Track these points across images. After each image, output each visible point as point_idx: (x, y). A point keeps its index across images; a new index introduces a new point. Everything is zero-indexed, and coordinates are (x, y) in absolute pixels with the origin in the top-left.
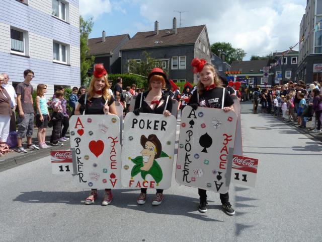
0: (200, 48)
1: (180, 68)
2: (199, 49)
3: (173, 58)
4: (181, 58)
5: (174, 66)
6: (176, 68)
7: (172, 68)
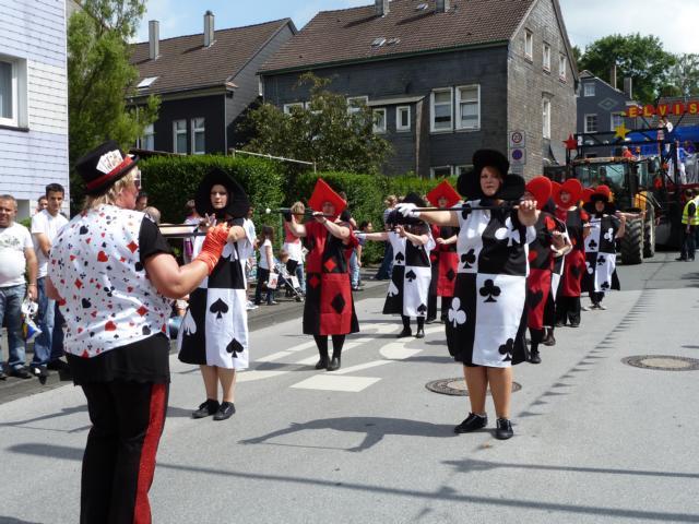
0: (530, 55)
1: (458, 127)
2: (527, 60)
3: (436, 94)
4: (462, 91)
5: (438, 120)
6: (445, 129)
7: (433, 128)
